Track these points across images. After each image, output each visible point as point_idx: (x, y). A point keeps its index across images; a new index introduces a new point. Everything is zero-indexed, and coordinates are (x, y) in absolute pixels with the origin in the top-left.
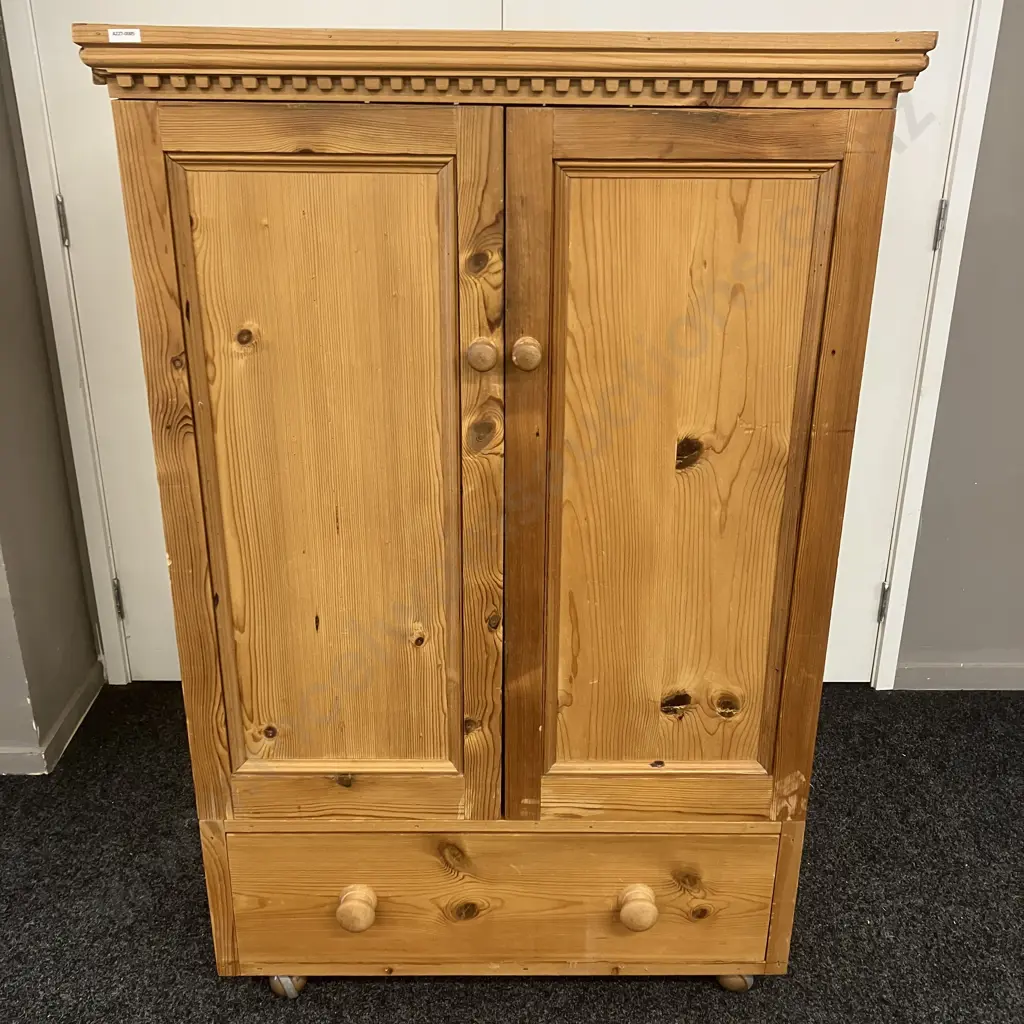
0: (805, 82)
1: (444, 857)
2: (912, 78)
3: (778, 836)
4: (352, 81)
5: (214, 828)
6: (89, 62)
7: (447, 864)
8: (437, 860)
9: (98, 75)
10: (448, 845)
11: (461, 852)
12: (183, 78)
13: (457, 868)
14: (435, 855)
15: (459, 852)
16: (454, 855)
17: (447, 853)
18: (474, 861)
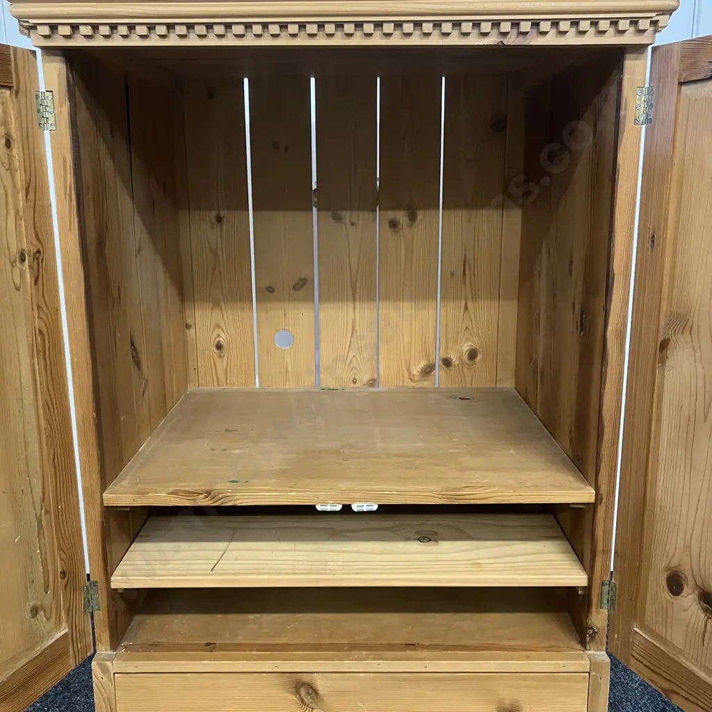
0: (581, 22)
1: (300, 695)
2: (667, 16)
3: (588, 674)
4: (222, 27)
5: (105, 670)
6: (16, 14)
7: (303, 701)
8: (294, 698)
9: (22, 26)
10: (303, 684)
11: (315, 691)
12: (89, 28)
13: (311, 705)
14: (292, 693)
15: (312, 690)
16: (309, 694)
17: (303, 691)
18: (325, 699)
